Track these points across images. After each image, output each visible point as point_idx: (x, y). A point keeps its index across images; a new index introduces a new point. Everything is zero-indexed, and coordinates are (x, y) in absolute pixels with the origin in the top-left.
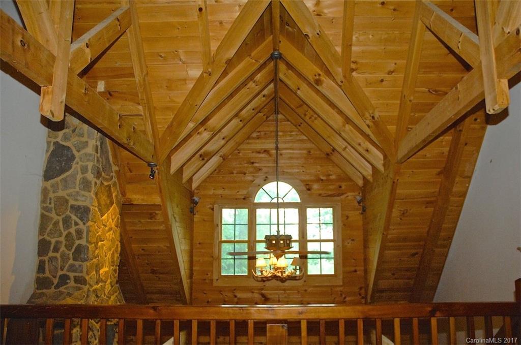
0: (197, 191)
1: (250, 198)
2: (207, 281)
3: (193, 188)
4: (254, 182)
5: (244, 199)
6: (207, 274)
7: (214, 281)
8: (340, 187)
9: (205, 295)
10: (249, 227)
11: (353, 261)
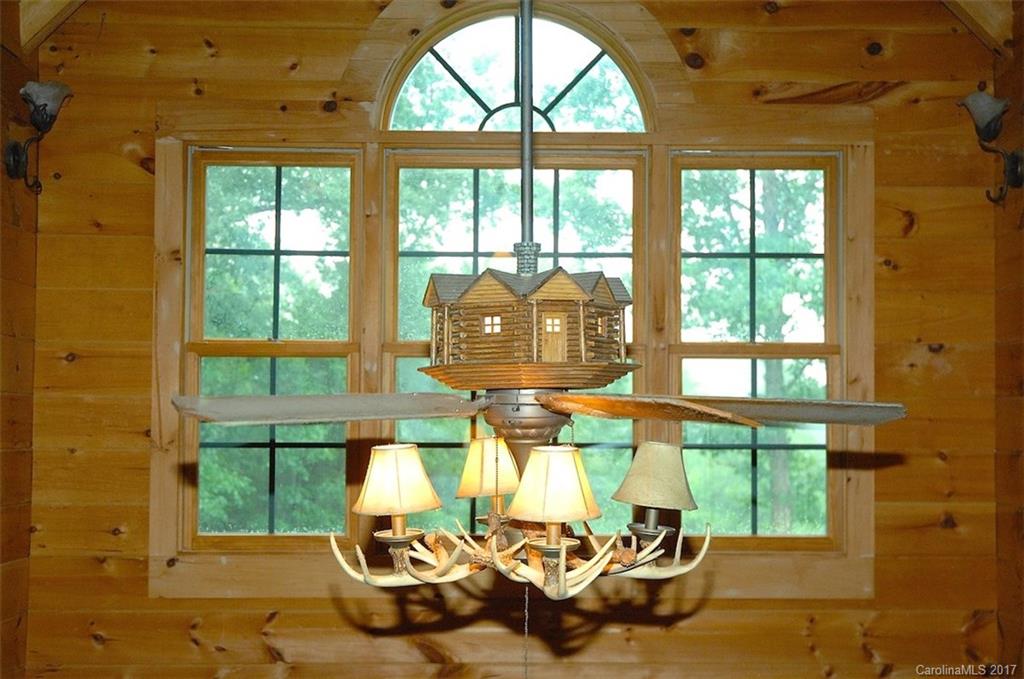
0: (55, 58)
1: (364, 104)
2: (111, 568)
3: (25, 36)
4: (385, 14)
5: (330, 107)
6: (116, 532)
7: (155, 568)
8: (875, 49)
9: (99, 647)
10: (354, 268)
11: (939, 462)
